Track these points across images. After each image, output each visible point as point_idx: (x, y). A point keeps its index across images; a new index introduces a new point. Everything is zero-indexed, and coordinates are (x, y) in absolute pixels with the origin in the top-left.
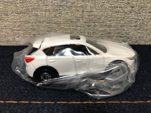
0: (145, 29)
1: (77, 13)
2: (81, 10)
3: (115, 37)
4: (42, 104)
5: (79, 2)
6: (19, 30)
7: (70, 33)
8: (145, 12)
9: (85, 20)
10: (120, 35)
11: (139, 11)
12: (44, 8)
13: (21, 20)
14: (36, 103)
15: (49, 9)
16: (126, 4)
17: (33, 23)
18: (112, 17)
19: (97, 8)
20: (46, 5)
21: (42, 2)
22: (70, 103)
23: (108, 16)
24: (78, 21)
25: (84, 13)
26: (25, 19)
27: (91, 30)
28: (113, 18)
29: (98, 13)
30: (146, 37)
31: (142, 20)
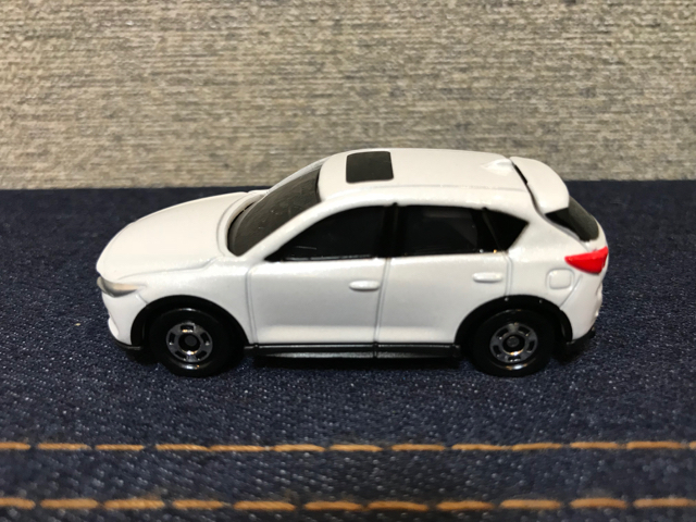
0: (633, 106)
1: (308, 35)
2: (330, 19)
3: (491, 144)
4: (87, 454)
6: (45, 115)
7: (281, 127)
8: (629, 26)
9: (349, 67)
10: (518, 136)
11: (602, 20)
12: (156, 11)
13: (50, 69)
14: (61, 451)
15: (178, 15)
17: (109, 81)
18: (474, 52)
19: (401, 9)
23: (458, 48)
24: (315, 72)
25: (341, 34)
26: (71, 63)
27: (378, 113)
28: (481, 56)
29: (409, 33)
30: (640, 146)
31: (619, 63)
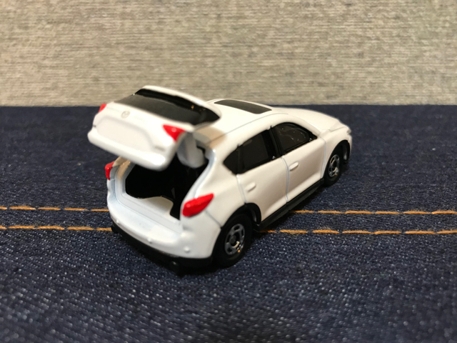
0: (385, 63)
1: (203, 22)
2: (215, 14)
3: (306, 85)
6: (57, 67)
7: (187, 74)
8: (382, 18)
9: (225, 40)
10: (320, 81)
11: (366, 15)
12: (119, 9)
13: (61, 41)
14: (75, 211)
15: (132, 11)
17: (93, 47)
18: (295, 32)
19: (254, 8)
23: (286, 30)
24: (206, 43)
25: (221, 22)
26: (72, 37)
27: (241, 67)
28: (299, 35)
29: (259, 21)
30: (391, 86)
31: (378, 39)
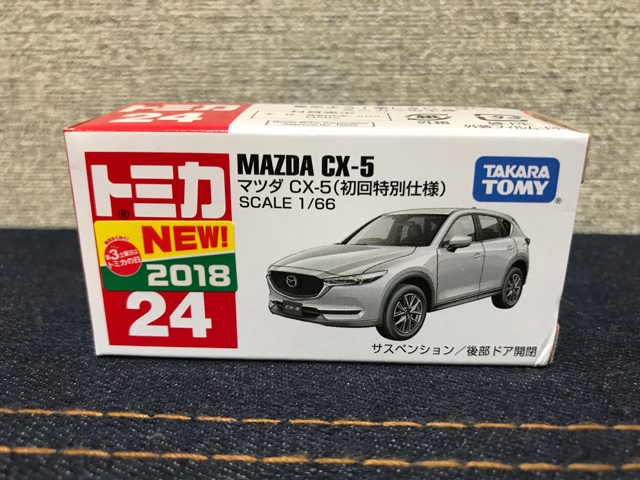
0: (620, 174)
4: (237, 425)
5: (368, 72)
8: (616, 110)
11: (594, 105)
12: (236, 91)
15: (253, 94)
16: (542, 81)
20: (241, 79)
21: (229, 69)
22: (336, 423)
30: (627, 206)
31: (609, 138)
